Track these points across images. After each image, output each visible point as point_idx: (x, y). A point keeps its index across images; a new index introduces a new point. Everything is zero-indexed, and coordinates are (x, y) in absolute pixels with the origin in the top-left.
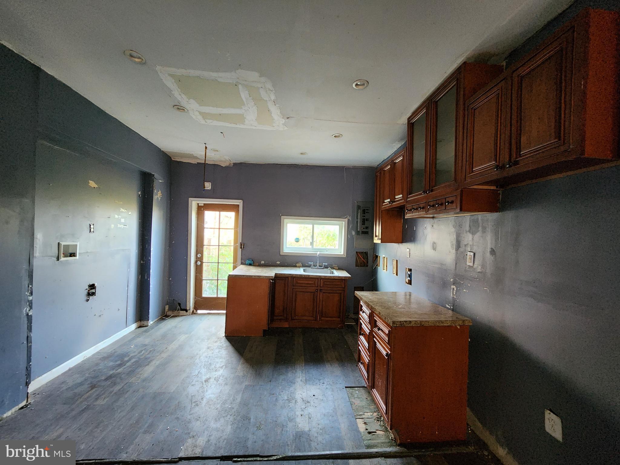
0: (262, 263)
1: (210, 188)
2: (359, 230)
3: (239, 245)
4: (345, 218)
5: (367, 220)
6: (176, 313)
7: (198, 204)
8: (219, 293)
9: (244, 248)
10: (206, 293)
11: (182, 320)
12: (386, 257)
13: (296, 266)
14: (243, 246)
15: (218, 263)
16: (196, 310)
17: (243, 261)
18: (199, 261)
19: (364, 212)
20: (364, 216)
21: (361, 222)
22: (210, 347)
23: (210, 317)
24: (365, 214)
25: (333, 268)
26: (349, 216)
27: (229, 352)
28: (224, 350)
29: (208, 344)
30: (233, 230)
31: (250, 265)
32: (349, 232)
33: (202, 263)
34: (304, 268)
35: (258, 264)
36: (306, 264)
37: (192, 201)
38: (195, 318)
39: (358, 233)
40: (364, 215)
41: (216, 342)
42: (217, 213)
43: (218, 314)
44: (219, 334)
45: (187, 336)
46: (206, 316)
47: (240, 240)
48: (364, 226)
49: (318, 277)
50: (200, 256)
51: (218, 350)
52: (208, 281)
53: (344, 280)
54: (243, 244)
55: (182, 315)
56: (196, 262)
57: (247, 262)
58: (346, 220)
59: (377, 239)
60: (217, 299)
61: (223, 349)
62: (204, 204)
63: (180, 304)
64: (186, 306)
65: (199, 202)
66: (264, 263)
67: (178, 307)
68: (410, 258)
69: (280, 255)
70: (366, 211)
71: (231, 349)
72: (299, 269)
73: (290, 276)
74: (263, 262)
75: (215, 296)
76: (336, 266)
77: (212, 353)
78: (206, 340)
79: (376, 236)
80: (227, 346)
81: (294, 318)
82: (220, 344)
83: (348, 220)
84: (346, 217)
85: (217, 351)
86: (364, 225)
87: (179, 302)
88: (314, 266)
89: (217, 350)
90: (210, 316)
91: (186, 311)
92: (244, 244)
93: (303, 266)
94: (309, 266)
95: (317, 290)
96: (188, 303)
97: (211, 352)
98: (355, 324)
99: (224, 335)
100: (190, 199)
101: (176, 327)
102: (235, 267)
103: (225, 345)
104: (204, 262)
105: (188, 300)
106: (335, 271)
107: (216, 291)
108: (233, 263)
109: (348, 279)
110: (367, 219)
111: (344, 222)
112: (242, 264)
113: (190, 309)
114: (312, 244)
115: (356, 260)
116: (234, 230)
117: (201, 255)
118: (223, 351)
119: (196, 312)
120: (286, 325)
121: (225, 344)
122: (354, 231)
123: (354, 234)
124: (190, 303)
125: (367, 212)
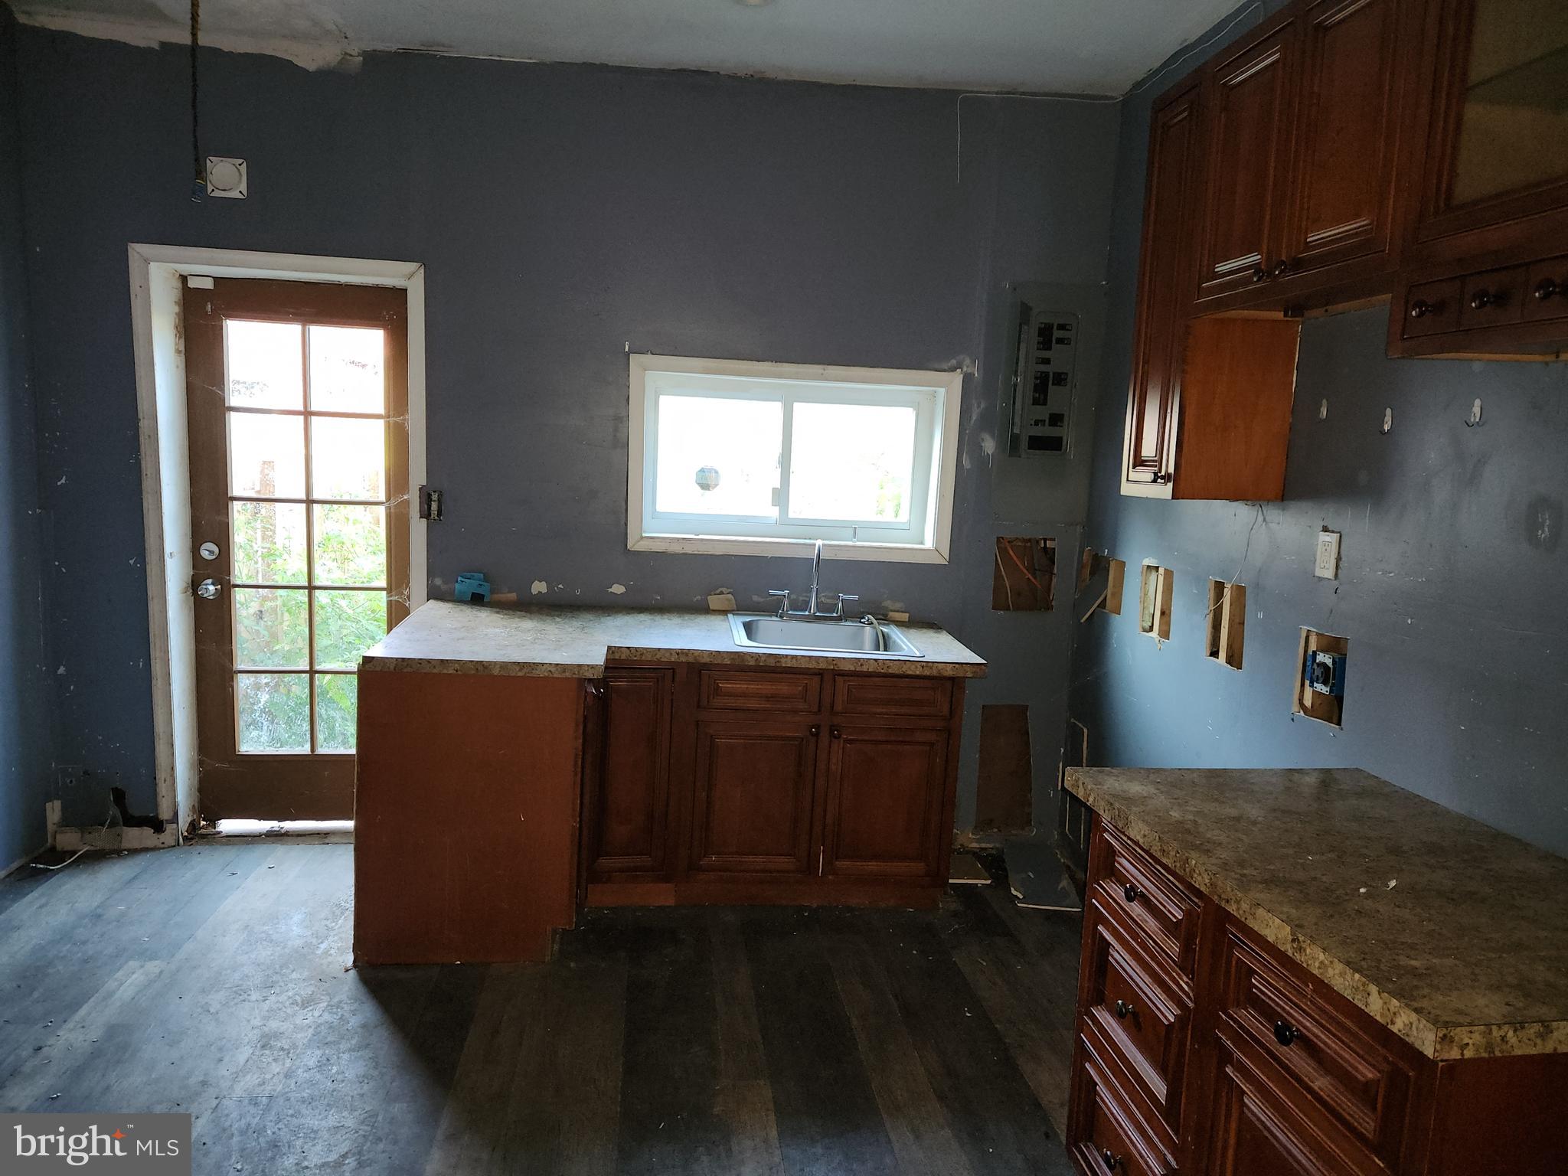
0: (534, 591)
1: (239, 189)
2: (1016, 431)
3: (413, 497)
4: (953, 369)
5: (1060, 379)
6: (101, 838)
7: (184, 279)
8: (320, 737)
9: (439, 514)
10: (255, 733)
11: (135, 878)
12: (1161, 571)
13: (703, 609)
14: (434, 506)
15: (311, 588)
16: (213, 822)
17: (438, 581)
18: (209, 581)
19: (1046, 337)
20: (1047, 361)
21: (1030, 386)
22: (278, 1035)
23: (279, 852)
24: (1050, 348)
25: (884, 618)
26: (968, 361)
27: (375, 1068)
28: (350, 1050)
29: (266, 1018)
30: (380, 425)
31: (477, 600)
32: (966, 440)
33: (226, 588)
34: (748, 619)
35: (513, 596)
36: (755, 598)
37: (147, 262)
38: (203, 863)
39: (1012, 445)
40: (1046, 354)
41: (306, 1003)
42: (292, 330)
43: (323, 836)
44: (326, 953)
45: (153, 967)
46: (261, 849)
47: (418, 476)
48: (1042, 412)
49: (822, 666)
50: (211, 552)
51: (319, 1053)
52: (264, 679)
53: (952, 679)
54: (435, 497)
55: (137, 846)
56: (195, 584)
57: (464, 586)
58: (957, 379)
59: (1150, 477)
60: (313, 764)
61: (344, 1046)
62: (215, 278)
63: (119, 796)
64: (155, 805)
65: (186, 269)
66: (544, 590)
67: (114, 811)
68: (1336, 582)
69: (627, 551)
70: (1057, 334)
71: (384, 1041)
72: (725, 625)
73: (683, 659)
74: (539, 587)
75: (306, 750)
76: (898, 605)
77: (287, 1076)
78: (255, 996)
79: (1139, 462)
80: (364, 1026)
81: (704, 862)
82: (327, 1017)
83: (967, 380)
84: (954, 362)
85: (312, 1063)
86: (1045, 403)
87: (114, 786)
88: (794, 606)
89: (312, 1058)
90: (280, 850)
91: (158, 826)
92: (440, 495)
93: (740, 609)
94: (772, 609)
95: (818, 727)
96: (163, 789)
97: (276, 1068)
98: (989, 882)
99: (349, 959)
100: (138, 251)
101: (99, 916)
102: (397, 614)
103: (354, 1022)
104: (238, 582)
105: (161, 775)
106: (896, 634)
107: (306, 726)
108: (389, 590)
109: (969, 675)
110: (1060, 374)
111: (942, 391)
112: (434, 594)
113: (176, 814)
114: (781, 496)
115: (998, 576)
116: (388, 426)
117: (216, 550)
118: (346, 1056)
119: (211, 830)
120: (661, 896)
121: (354, 1013)
122: (993, 436)
123: (990, 453)
124: (174, 790)
125: (1060, 341)
